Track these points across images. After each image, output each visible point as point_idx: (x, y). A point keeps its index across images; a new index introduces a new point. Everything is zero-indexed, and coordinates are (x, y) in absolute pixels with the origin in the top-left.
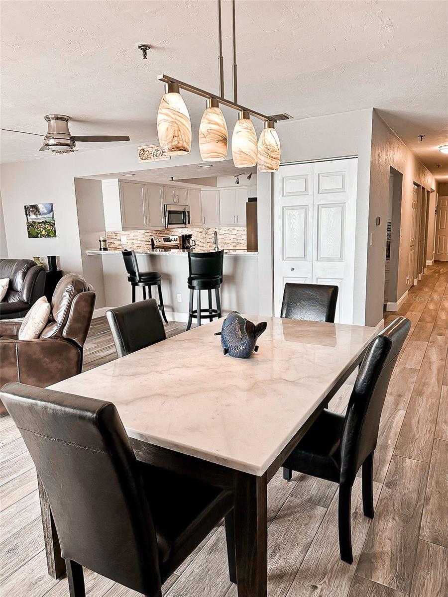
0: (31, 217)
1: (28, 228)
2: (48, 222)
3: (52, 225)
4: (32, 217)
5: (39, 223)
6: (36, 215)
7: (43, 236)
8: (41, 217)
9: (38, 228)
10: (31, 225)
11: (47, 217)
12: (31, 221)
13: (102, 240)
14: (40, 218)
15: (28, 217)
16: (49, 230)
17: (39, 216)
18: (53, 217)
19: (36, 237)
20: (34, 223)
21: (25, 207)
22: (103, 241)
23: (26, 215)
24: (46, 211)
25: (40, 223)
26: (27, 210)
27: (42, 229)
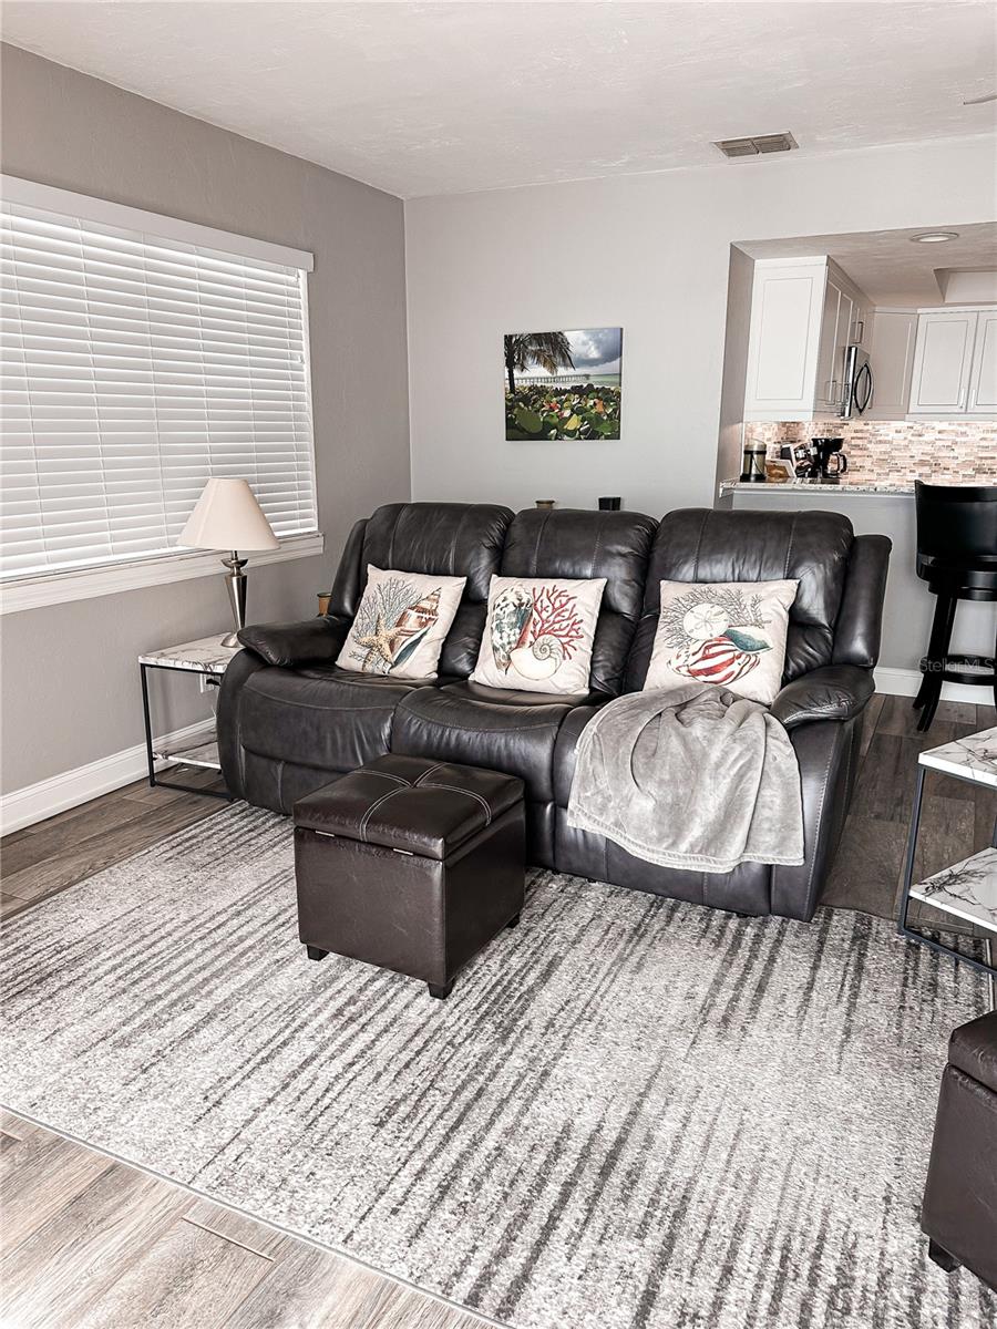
0: (526, 374)
1: (509, 409)
2: (598, 390)
3: (611, 397)
4: (534, 373)
5: (558, 393)
6: (553, 367)
7: (571, 434)
8: (571, 371)
9: (552, 409)
10: (526, 399)
11: (597, 376)
12: (528, 384)
13: (755, 449)
14: (567, 376)
15: (516, 373)
16: (598, 414)
17: (561, 371)
18: (620, 375)
19: (541, 435)
20: (541, 392)
21: (508, 339)
22: (758, 453)
23: (510, 364)
24: (594, 354)
25: (566, 391)
26: (515, 351)
27: (567, 413)
